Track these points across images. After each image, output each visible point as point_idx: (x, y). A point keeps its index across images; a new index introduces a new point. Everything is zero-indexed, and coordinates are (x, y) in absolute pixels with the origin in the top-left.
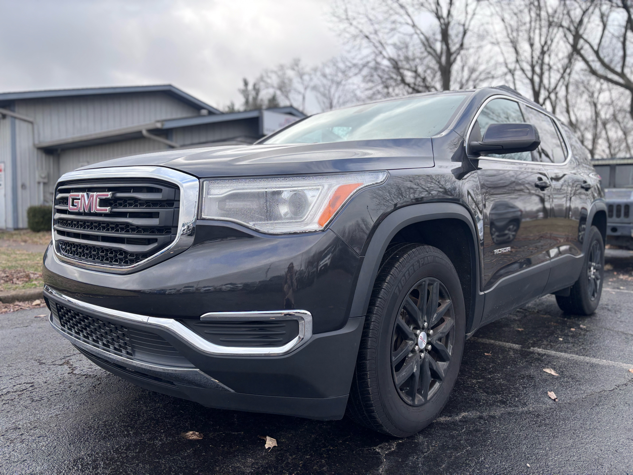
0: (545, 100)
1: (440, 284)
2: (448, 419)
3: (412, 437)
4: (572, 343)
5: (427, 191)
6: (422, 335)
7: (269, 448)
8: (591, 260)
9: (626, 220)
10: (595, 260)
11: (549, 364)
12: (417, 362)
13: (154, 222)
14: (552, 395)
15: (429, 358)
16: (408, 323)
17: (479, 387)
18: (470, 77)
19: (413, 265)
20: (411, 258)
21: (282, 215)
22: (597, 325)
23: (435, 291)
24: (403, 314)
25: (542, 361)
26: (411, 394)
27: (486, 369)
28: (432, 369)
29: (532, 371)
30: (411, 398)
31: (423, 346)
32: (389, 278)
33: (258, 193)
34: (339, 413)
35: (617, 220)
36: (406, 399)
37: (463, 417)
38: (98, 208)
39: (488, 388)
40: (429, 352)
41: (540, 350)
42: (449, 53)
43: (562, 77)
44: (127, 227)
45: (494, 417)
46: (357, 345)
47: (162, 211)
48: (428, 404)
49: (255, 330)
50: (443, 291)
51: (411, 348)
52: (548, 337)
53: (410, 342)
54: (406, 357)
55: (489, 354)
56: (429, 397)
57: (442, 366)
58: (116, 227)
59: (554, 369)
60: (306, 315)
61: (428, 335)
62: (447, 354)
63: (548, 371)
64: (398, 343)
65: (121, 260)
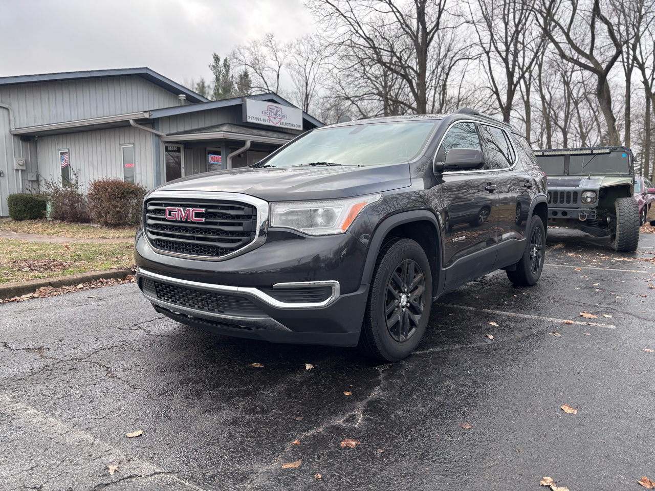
0: (520, 78)
1: (415, 264)
2: (421, 352)
3: (398, 362)
4: (513, 305)
5: (407, 197)
6: (404, 297)
7: (309, 369)
8: (533, 242)
9: (575, 205)
10: (537, 242)
11: (494, 319)
12: (400, 314)
13: (240, 229)
14: (491, 337)
15: (408, 311)
16: (395, 289)
17: (443, 334)
18: (446, 55)
19: (398, 252)
20: (397, 248)
21: (319, 223)
22: (535, 292)
23: (412, 268)
24: (391, 284)
25: (489, 318)
26: (397, 334)
27: (448, 324)
28: (410, 319)
29: (480, 324)
30: (397, 337)
31: (404, 304)
32: (383, 260)
33: (306, 211)
34: (355, 342)
35: (568, 205)
36: (394, 337)
37: (431, 351)
38: (194, 218)
39: (449, 335)
40: (408, 308)
41: (489, 311)
42: (425, 33)
43: (536, 56)
44: (218, 232)
45: (451, 350)
46: (365, 301)
47: (245, 222)
48: (408, 341)
49: (306, 293)
50: (417, 268)
51: (397, 305)
52: (497, 302)
53: (397, 301)
54: (393, 311)
55: (452, 314)
56: (408, 337)
57: (417, 318)
58: (209, 231)
59: (496, 322)
60: (336, 284)
61: (408, 297)
62: (420, 310)
63: (492, 323)
64: (389, 302)
65: (213, 252)
